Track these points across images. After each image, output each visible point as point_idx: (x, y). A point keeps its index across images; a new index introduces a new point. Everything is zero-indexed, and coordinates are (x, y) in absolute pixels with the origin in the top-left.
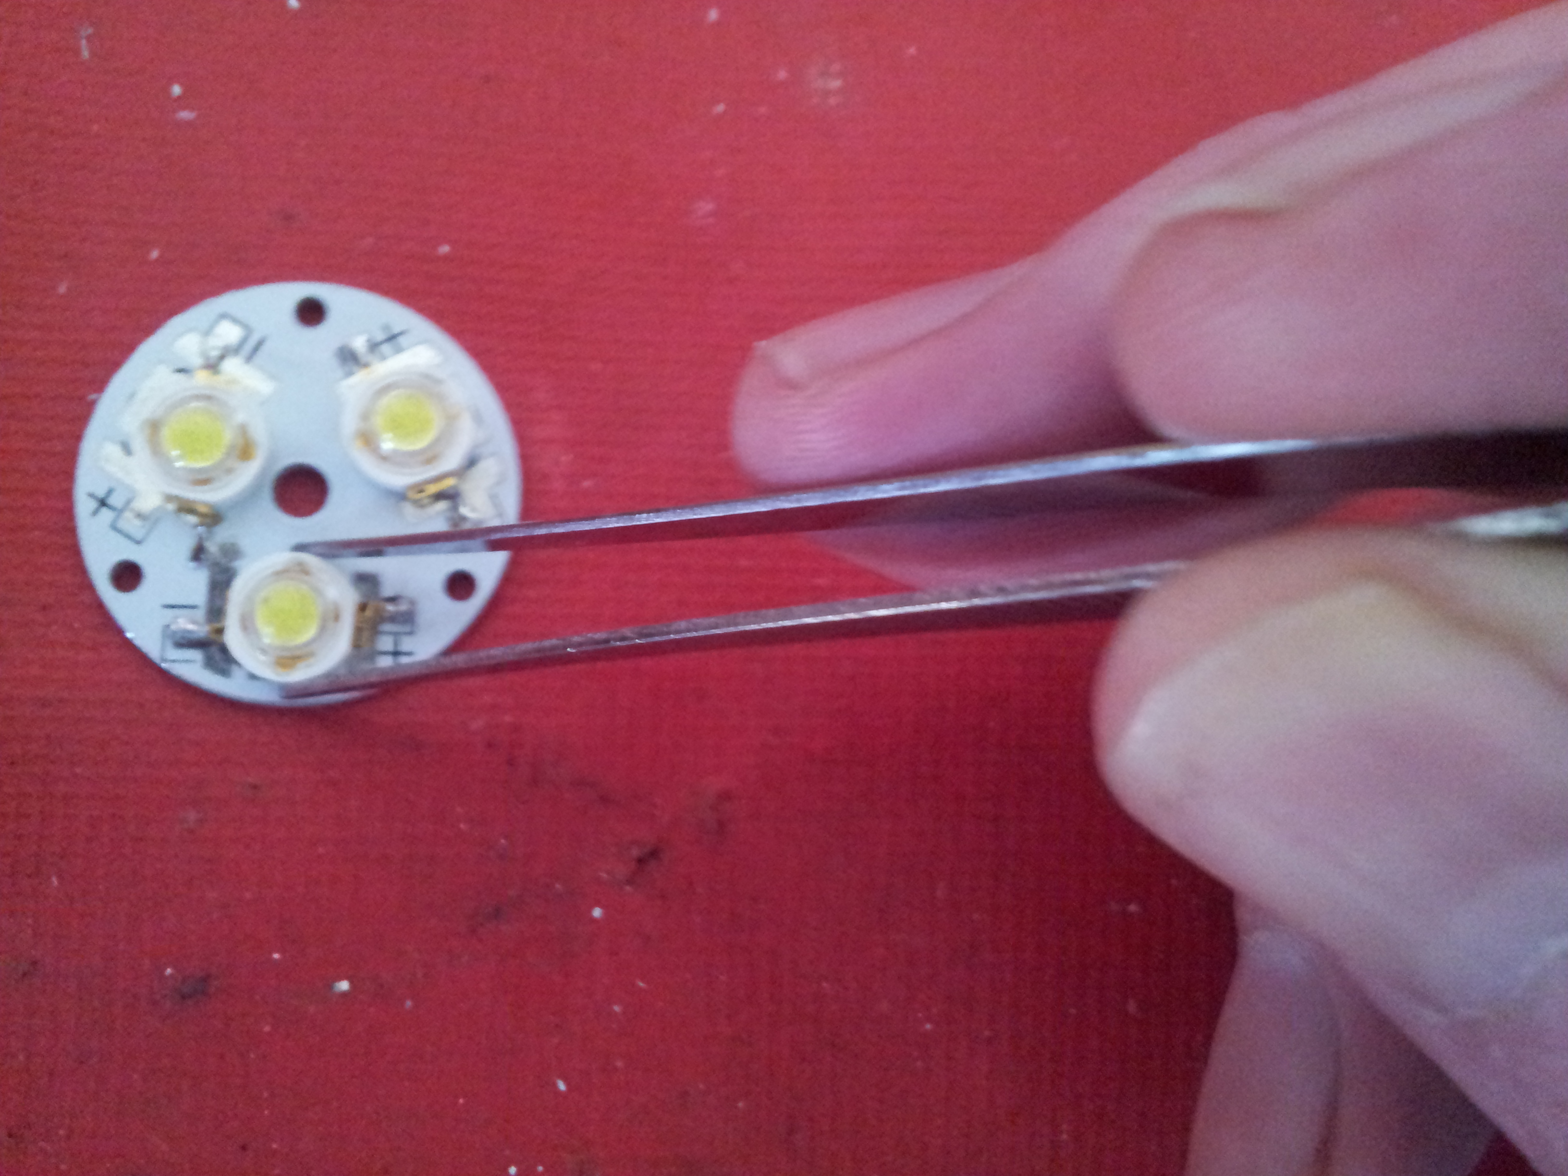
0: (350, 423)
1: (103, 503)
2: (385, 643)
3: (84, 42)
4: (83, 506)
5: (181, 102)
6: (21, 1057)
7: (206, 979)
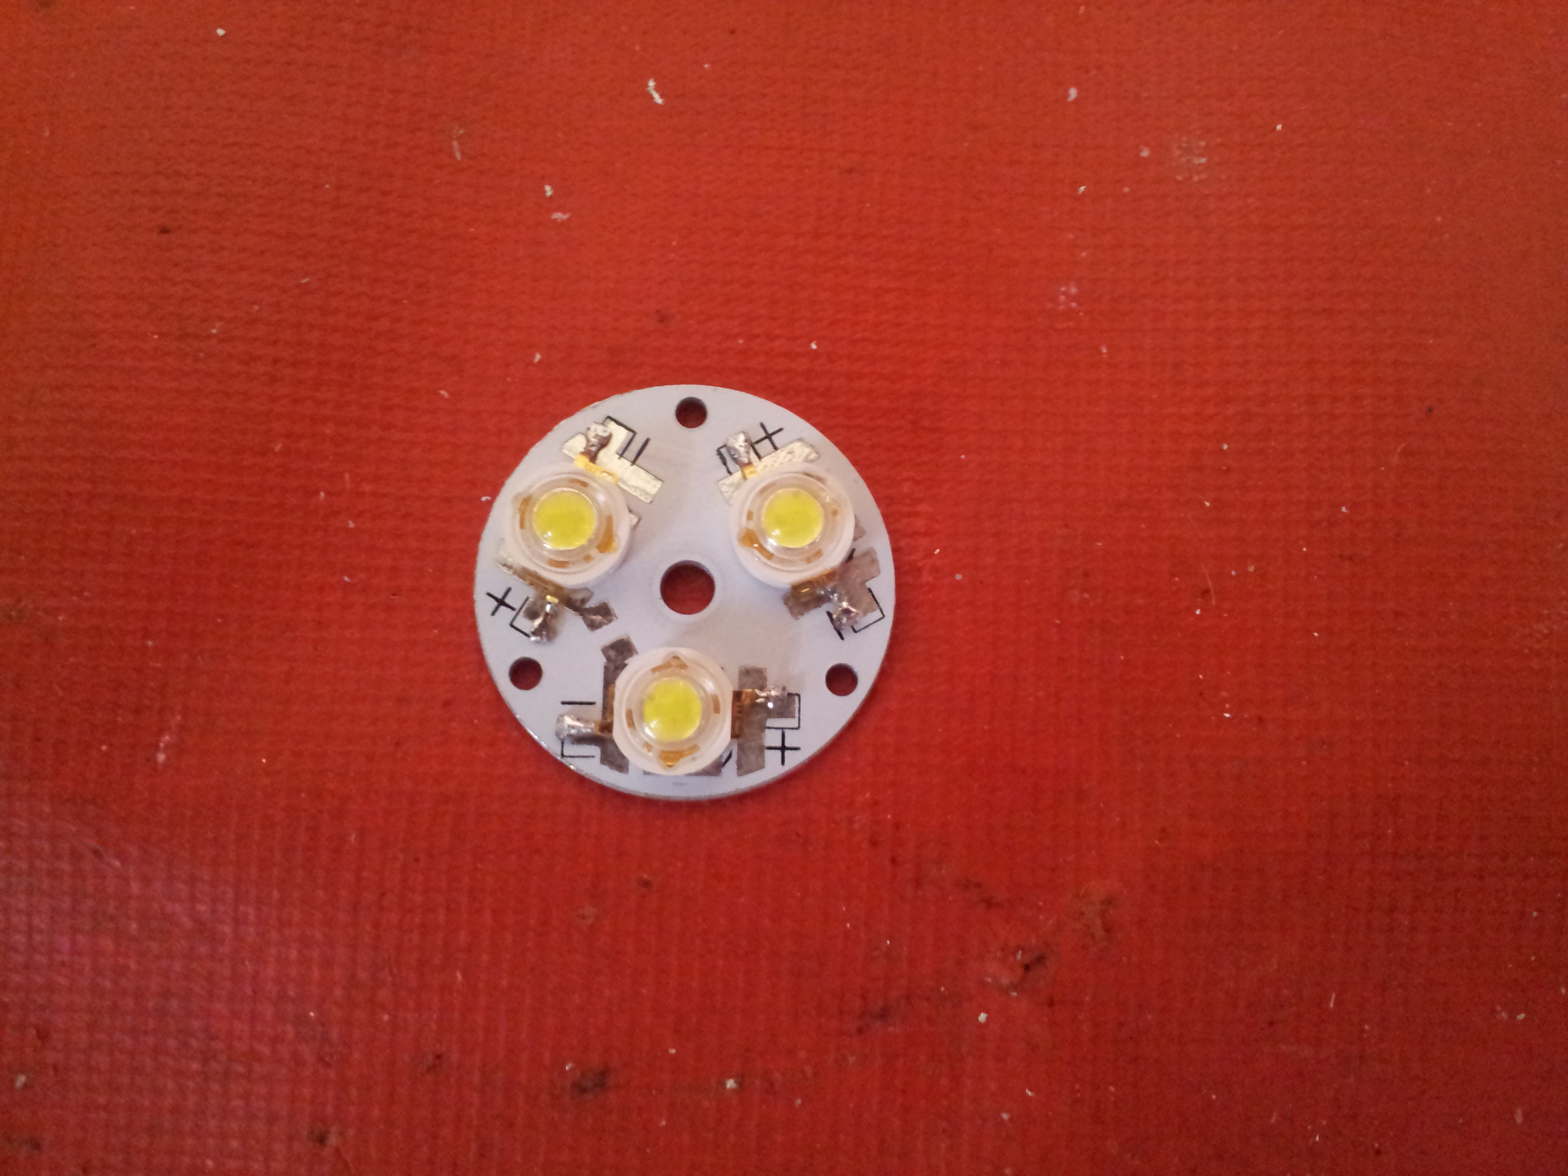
0: (736, 523)
1: (501, 602)
2: (772, 738)
3: (455, 144)
4: (483, 606)
5: (555, 203)
6: (425, 1149)
7: (604, 1072)
